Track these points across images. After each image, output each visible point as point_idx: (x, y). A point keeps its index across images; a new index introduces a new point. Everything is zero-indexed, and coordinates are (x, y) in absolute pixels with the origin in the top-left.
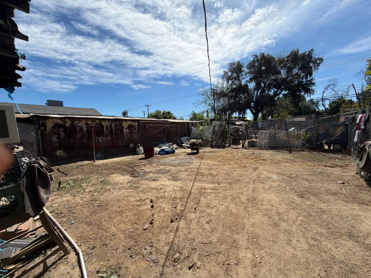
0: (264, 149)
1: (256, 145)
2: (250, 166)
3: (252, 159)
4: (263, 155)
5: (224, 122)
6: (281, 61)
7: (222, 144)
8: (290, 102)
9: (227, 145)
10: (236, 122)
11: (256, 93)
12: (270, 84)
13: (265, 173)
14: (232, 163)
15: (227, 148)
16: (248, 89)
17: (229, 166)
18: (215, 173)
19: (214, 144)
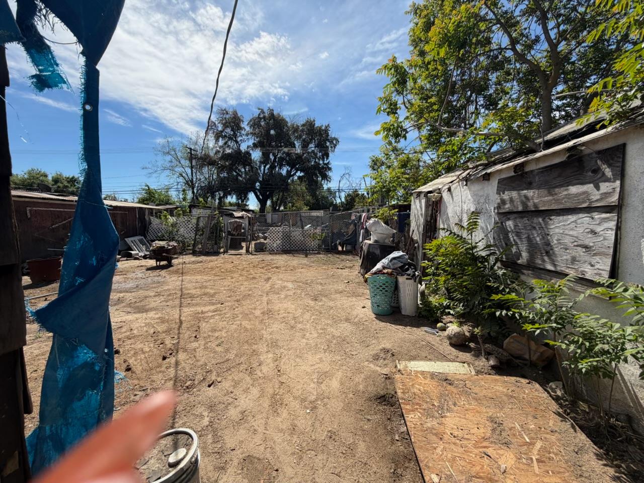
0: (276, 254)
1: (266, 248)
2: (260, 277)
3: (263, 268)
4: (275, 261)
5: (217, 212)
6: (296, 130)
7: (213, 248)
8: (307, 189)
9: (222, 250)
10: (234, 213)
11: (263, 168)
12: (282, 159)
13: (280, 282)
14: (235, 275)
15: (222, 255)
16: (251, 159)
17: (232, 280)
18: (212, 292)
19: (198, 250)
